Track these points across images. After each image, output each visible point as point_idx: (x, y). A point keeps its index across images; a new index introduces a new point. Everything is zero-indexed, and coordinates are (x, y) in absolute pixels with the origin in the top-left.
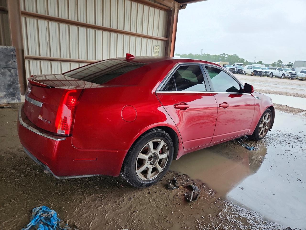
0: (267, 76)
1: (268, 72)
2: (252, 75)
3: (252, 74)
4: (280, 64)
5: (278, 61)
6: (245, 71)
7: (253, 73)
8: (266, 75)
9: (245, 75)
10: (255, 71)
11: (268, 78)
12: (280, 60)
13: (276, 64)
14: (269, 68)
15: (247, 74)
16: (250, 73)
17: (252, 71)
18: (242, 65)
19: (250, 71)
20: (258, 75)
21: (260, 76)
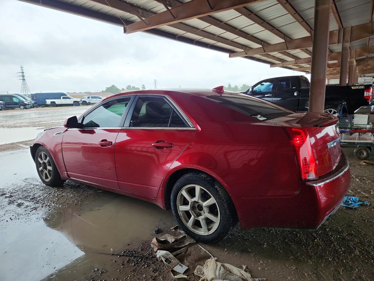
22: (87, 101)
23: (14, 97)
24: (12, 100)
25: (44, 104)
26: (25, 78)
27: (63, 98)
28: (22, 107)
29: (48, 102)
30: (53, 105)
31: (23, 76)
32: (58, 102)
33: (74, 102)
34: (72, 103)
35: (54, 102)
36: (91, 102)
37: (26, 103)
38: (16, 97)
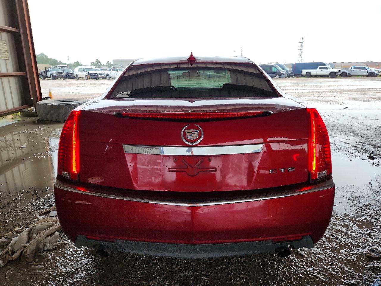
0: (103, 79)
1: (103, 74)
2: (87, 79)
3: (87, 77)
4: (99, 64)
5: (95, 61)
6: (77, 75)
7: (89, 76)
8: (101, 77)
9: (78, 79)
10: (90, 74)
11: (104, 80)
12: (97, 60)
13: (95, 64)
14: (101, 70)
15: (80, 78)
16: (85, 77)
17: (86, 73)
18: (67, 68)
19: (84, 74)
20: (94, 78)
21: (96, 79)
22: (348, 73)
23: (273, 66)
24: (271, 69)
25: (300, 75)
26: (303, 48)
27: (320, 68)
28: (278, 76)
29: (304, 72)
30: (309, 75)
31: (302, 46)
32: (313, 72)
33: (331, 72)
34: (328, 73)
35: (310, 72)
36: (352, 73)
37: (282, 72)
38: (275, 67)
